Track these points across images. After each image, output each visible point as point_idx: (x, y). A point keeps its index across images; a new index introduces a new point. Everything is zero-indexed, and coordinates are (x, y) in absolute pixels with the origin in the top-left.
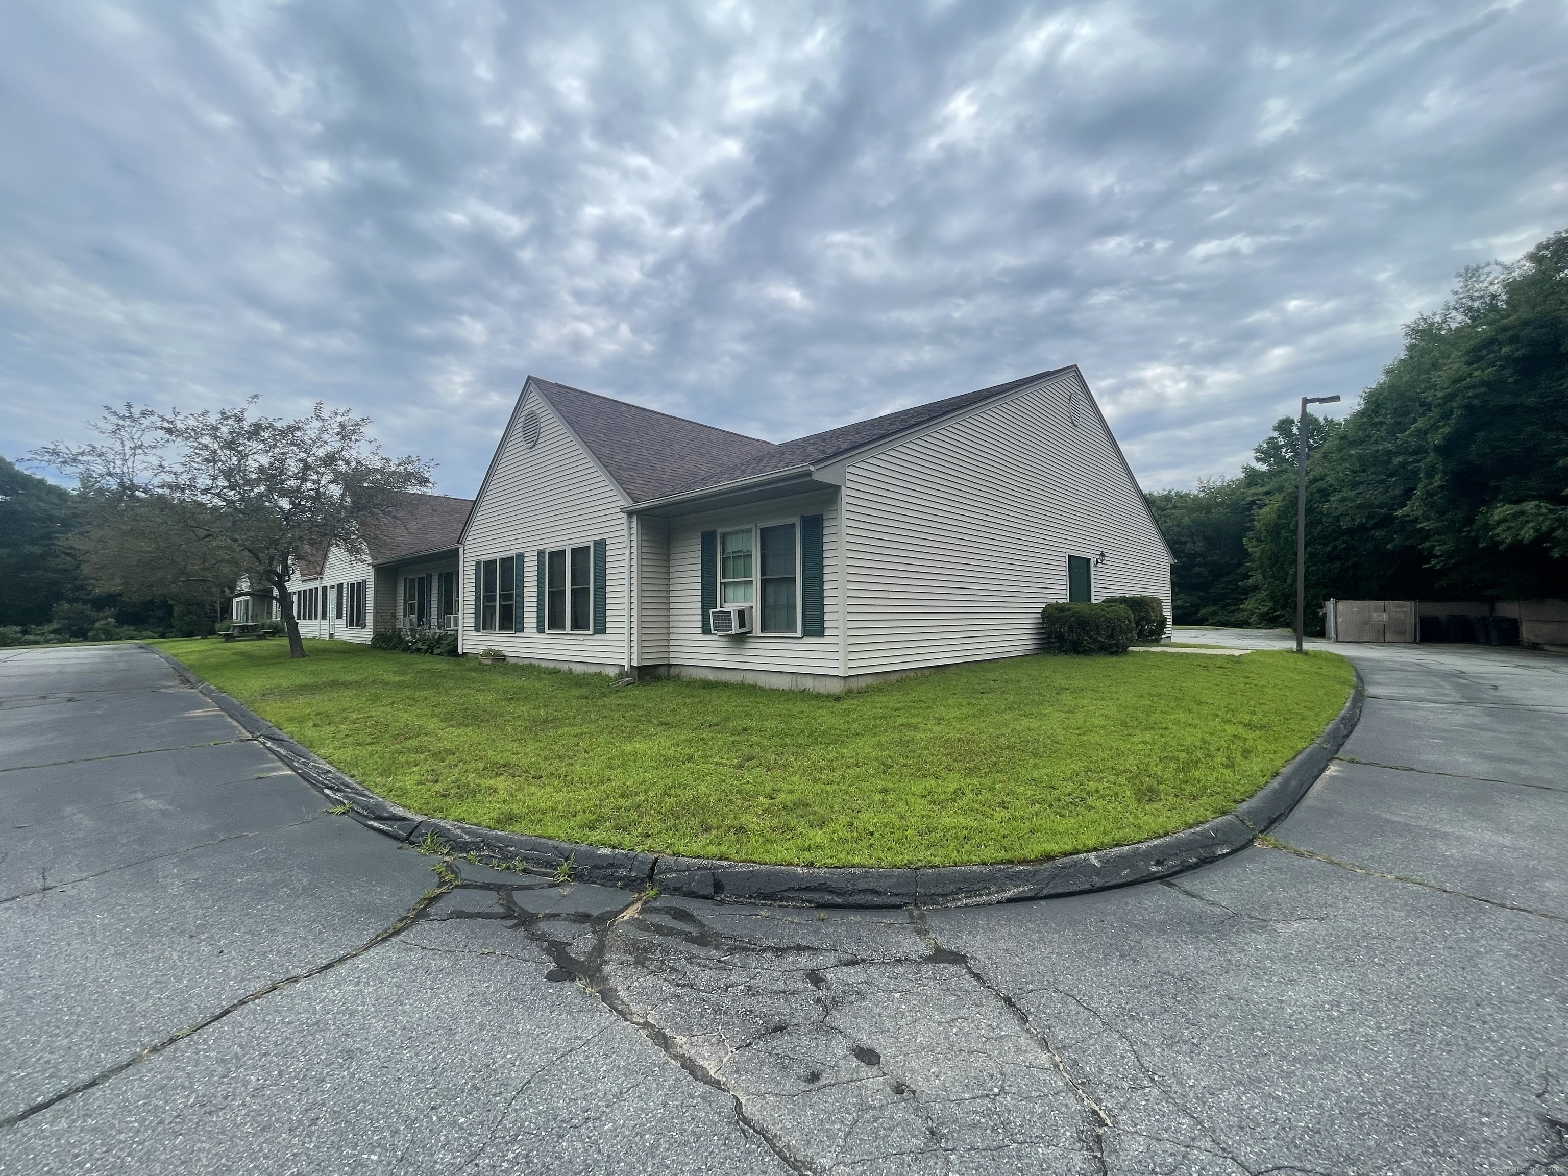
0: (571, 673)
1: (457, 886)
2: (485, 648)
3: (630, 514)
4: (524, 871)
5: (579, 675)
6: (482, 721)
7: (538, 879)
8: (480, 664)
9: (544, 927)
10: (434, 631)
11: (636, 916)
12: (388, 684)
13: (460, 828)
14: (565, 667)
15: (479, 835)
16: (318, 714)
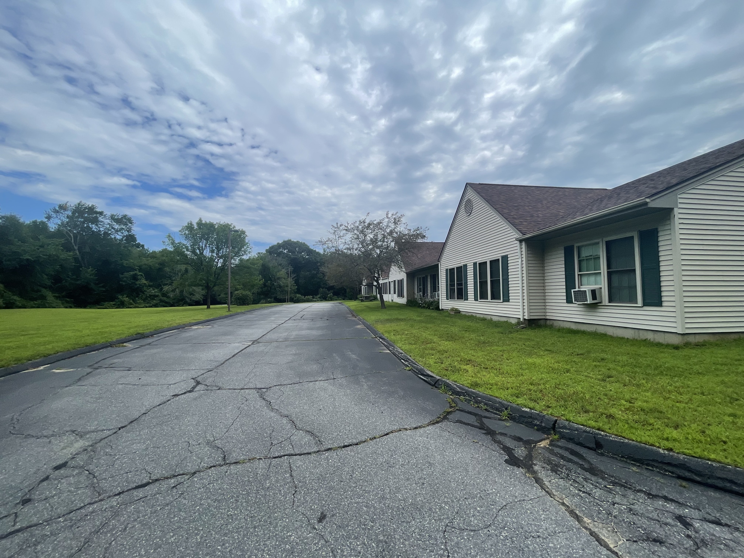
0: (492, 320)
1: (457, 410)
2: (451, 307)
3: (521, 241)
4: (486, 410)
5: (496, 322)
6: (456, 339)
7: (492, 415)
8: (449, 314)
9: (500, 438)
10: (429, 299)
11: (547, 446)
12: (415, 320)
13: (455, 385)
14: (489, 317)
15: (464, 390)
16: (394, 330)
